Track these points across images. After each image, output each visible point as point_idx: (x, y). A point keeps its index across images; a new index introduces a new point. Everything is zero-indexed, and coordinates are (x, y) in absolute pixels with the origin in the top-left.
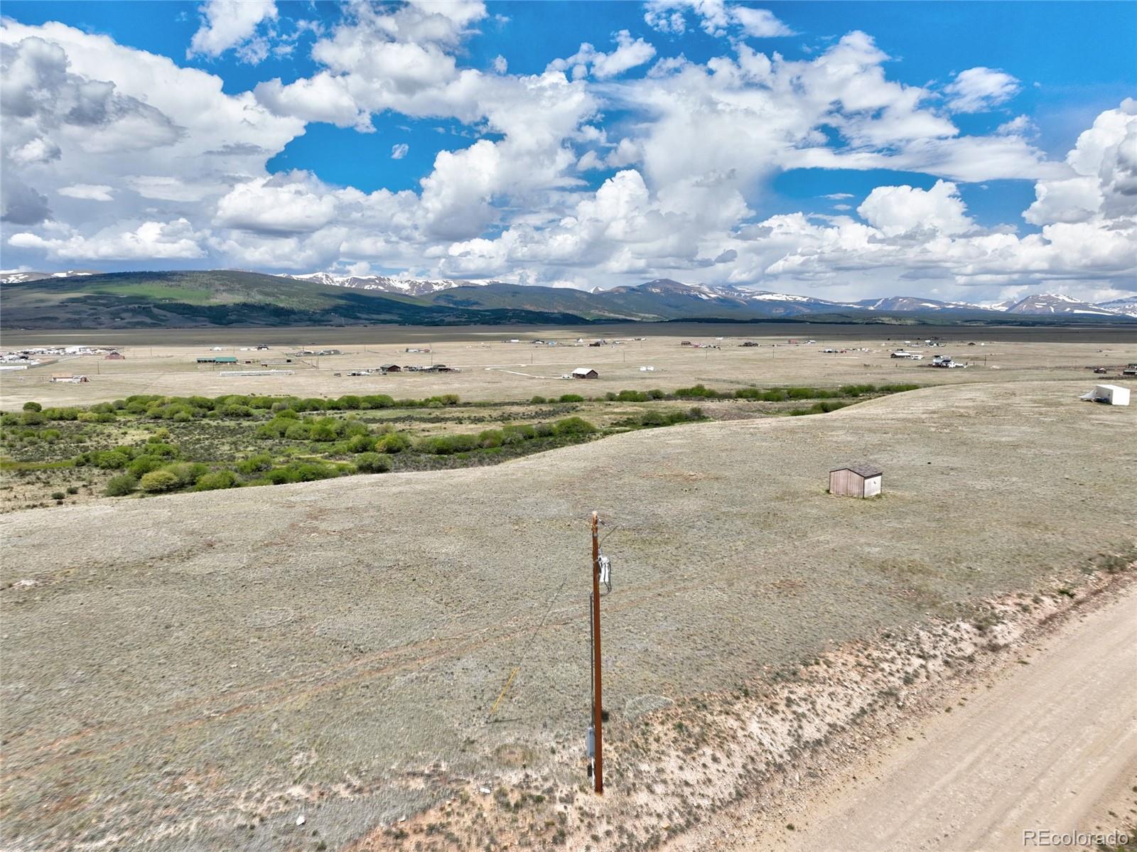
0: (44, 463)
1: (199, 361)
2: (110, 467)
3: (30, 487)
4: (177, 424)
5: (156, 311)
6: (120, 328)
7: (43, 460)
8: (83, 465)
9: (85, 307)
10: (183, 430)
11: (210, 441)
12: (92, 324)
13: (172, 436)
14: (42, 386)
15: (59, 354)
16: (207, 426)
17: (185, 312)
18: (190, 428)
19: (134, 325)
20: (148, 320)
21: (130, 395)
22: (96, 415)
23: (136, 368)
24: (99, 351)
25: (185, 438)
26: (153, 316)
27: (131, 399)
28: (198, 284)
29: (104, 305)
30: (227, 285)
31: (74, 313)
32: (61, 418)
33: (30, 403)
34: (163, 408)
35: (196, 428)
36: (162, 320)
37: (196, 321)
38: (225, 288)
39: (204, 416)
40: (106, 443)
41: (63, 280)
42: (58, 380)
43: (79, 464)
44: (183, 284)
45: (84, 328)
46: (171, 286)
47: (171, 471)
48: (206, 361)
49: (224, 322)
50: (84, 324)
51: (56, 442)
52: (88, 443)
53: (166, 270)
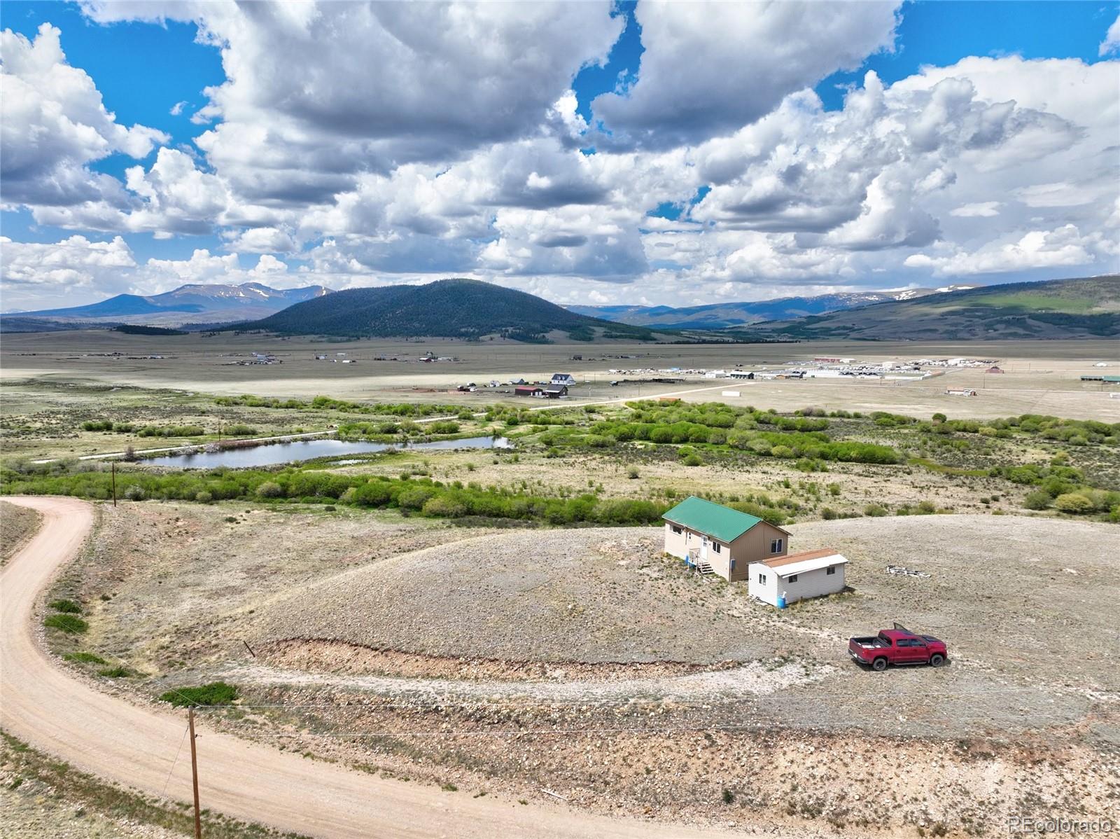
0: (963, 469)
1: (1083, 379)
2: (1021, 482)
3: (959, 489)
4: (1073, 448)
5: (1030, 322)
6: (992, 339)
7: (962, 467)
8: (996, 476)
9: (963, 320)
10: (1080, 455)
11: (1112, 469)
12: (967, 336)
13: (1071, 460)
14: (939, 397)
15: (943, 365)
16: (1106, 453)
17: (1062, 322)
18: (1089, 453)
19: (1006, 336)
20: (1021, 331)
21: (1022, 414)
22: (995, 430)
23: (1018, 383)
24: (977, 363)
25: (1086, 463)
26: (1026, 327)
27: (1024, 418)
28: (1080, 292)
29: (979, 317)
30: (1115, 292)
31: (952, 325)
32: (965, 430)
33: (938, 414)
34: (1057, 429)
35: (1095, 454)
36: (1036, 331)
37: (1072, 332)
38: (1112, 295)
39: (1101, 442)
40: (1009, 459)
41: (946, 294)
42: (951, 393)
43: (992, 475)
44: (1063, 292)
45: (960, 339)
46: (1050, 296)
47: (1085, 496)
48: (1090, 380)
49: (1107, 332)
50: (959, 335)
51: (967, 451)
52: (994, 457)
53: (1046, 280)
